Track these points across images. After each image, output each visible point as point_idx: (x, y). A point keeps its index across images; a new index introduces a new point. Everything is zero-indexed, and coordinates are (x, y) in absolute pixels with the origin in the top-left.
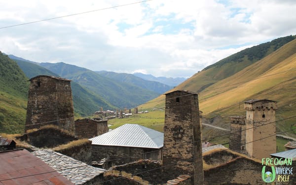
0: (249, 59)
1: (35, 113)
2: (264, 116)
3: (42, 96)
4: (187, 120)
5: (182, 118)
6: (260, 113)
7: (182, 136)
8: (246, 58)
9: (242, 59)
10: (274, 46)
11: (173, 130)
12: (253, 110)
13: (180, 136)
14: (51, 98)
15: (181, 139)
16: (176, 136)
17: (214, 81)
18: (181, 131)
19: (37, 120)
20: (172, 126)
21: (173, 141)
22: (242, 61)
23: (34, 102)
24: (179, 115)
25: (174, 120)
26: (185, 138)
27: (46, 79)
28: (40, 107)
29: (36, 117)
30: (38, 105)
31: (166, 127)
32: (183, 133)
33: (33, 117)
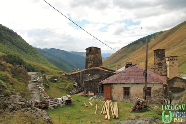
0: (142, 43)
1: (89, 63)
2: (173, 63)
3: (92, 56)
4: (163, 60)
5: (162, 59)
6: (171, 62)
7: (162, 66)
8: (141, 43)
9: (140, 43)
10: (154, 36)
11: (158, 64)
12: (169, 61)
13: (161, 66)
14: (96, 56)
15: (161, 67)
16: (159, 67)
17: (127, 54)
18: (161, 64)
19: (91, 65)
20: (157, 63)
21: (158, 69)
22: (139, 44)
23: (89, 58)
24: (160, 58)
25: (158, 60)
26: (163, 67)
27: (94, 48)
28: (92, 60)
29: (90, 64)
30: (91, 59)
31: (155, 63)
32: (162, 65)
33: (89, 64)
